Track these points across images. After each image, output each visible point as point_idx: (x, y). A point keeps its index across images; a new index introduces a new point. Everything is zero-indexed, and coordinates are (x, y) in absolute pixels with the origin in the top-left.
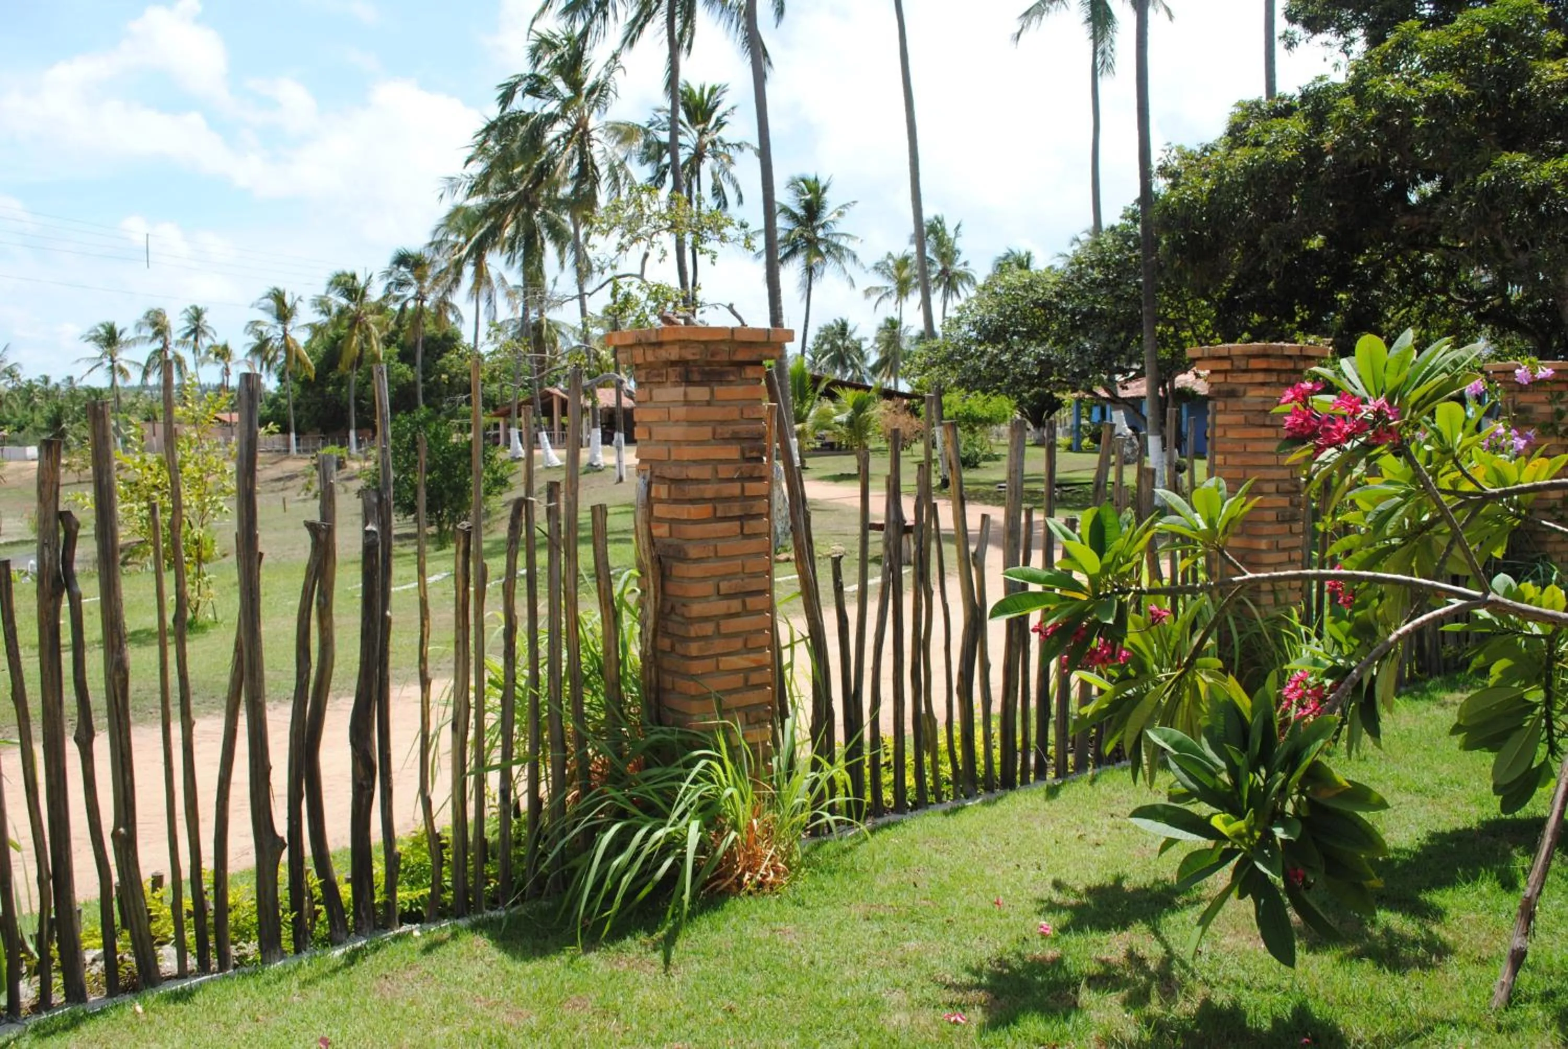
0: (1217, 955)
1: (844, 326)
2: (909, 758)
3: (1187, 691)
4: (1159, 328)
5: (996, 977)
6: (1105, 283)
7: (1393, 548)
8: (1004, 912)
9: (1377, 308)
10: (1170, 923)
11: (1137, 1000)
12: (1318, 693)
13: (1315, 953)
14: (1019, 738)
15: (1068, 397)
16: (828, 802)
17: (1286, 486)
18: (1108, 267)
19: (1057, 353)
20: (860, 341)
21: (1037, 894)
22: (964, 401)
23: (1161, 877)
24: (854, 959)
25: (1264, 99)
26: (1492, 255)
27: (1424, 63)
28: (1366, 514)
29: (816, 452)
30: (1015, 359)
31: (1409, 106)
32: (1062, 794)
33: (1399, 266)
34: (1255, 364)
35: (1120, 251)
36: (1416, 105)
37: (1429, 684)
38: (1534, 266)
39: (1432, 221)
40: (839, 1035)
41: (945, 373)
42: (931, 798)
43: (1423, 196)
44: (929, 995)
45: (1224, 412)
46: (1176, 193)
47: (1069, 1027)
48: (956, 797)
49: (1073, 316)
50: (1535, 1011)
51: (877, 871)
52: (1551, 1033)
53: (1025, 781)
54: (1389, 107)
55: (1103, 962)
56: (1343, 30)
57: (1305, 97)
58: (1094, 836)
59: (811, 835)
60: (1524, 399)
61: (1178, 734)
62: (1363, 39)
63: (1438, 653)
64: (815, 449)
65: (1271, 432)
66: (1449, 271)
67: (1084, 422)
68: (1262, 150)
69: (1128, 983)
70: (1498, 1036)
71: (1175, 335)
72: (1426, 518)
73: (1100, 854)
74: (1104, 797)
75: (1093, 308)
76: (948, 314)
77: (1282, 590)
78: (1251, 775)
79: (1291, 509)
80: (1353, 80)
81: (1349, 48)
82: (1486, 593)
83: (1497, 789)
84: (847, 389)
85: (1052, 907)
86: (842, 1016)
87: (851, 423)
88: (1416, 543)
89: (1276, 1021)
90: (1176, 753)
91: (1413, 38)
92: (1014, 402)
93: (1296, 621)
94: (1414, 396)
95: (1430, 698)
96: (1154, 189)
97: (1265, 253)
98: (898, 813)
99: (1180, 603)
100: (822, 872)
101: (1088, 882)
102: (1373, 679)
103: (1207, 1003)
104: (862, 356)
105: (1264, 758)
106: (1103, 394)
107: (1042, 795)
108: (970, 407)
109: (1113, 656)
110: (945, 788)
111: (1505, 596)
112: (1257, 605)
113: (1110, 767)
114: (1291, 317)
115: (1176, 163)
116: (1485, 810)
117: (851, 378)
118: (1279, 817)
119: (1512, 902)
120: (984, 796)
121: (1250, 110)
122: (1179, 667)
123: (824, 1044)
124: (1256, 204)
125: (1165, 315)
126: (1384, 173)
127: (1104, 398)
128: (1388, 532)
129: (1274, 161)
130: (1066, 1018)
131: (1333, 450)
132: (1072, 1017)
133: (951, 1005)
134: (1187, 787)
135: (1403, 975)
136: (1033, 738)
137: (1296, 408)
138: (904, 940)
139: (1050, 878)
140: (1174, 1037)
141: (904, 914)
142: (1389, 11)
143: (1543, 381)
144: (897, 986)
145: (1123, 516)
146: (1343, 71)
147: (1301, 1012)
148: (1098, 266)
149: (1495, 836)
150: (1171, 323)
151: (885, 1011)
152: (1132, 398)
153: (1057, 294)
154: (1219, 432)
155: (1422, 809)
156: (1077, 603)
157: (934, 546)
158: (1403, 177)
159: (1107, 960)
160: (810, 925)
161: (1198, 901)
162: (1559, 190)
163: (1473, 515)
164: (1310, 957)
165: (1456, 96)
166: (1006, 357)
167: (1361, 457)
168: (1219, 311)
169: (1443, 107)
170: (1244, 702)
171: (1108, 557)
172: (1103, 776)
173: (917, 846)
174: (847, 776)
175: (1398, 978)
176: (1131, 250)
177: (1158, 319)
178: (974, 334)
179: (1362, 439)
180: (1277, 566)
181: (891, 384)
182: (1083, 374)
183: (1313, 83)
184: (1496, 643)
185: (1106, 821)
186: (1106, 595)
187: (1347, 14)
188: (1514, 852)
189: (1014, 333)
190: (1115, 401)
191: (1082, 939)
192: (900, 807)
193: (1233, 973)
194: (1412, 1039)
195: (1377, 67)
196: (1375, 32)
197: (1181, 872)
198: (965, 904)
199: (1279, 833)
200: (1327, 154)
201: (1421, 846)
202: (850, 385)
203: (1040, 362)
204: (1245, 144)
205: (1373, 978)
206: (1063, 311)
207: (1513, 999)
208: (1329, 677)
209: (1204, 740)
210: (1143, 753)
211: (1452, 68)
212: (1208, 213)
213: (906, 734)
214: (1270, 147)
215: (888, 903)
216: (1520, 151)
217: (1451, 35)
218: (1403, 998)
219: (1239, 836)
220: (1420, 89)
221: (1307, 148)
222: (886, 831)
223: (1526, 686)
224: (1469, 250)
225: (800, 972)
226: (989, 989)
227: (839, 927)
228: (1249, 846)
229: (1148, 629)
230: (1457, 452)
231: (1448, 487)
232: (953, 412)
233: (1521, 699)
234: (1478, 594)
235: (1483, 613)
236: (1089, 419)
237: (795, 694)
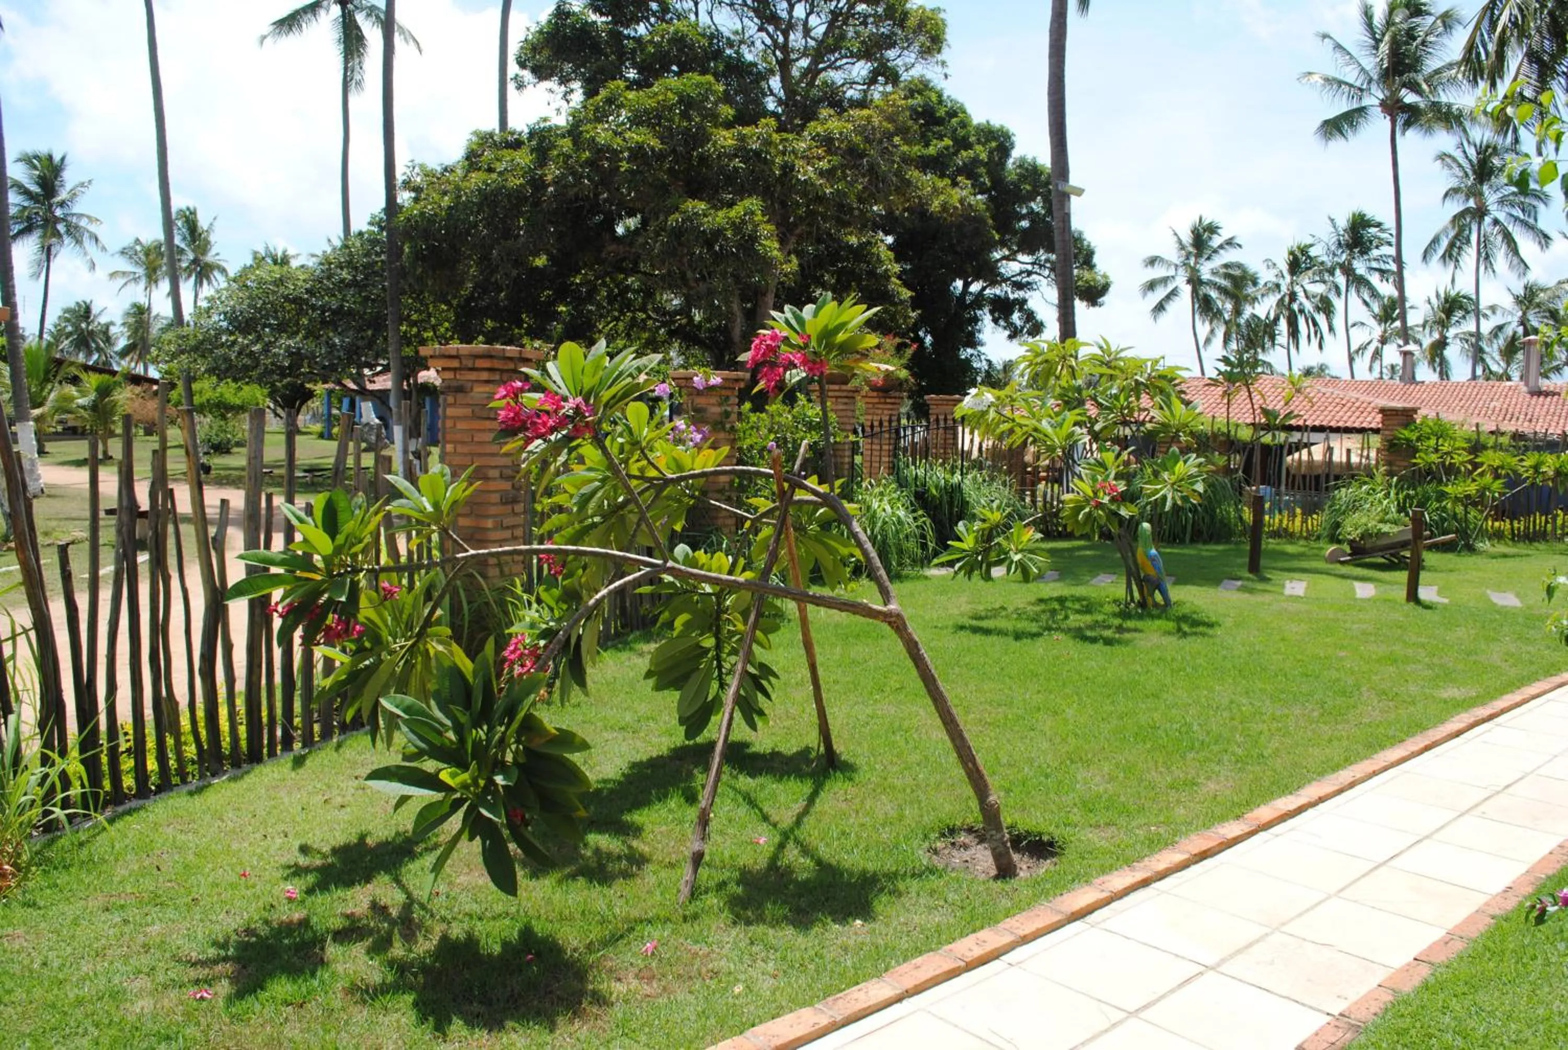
0: (453, 894)
1: (88, 310)
2: (151, 743)
3: (420, 659)
4: (404, 328)
5: (243, 947)
6: (354, 283)
7: (594, 525)
8: (250, 883)
9: (590, 320)
10: (410, 871)
11: (381, 946)
12: (534, 652)
13: (538, 878)
14: (264, 713)
15: (319, 388)
16: (60, 796)
17: (509, 472)
18: (356, 269)
19: (309, 346)
20: (107, 326)
21: (284, 861)
22: (214, 389)
23: (401, 829)
24: (93, 953)
25: (497, 131)
26: (679, 282)
27: (628, 118)
28: (571, 496)
29: (56, 437)
30: (266, 350)
31: (615, 152)
32: (308, 762)
33: (608, 286)
34: (480, 363)
35: (367, 254)
36: (621, 152)
37: (631, 637)
38: (711, 293)
39: (633, 250)
40: (77, 1034)
41: (195, 360)
42: (175, 780)
43: (627, 229)
44: (174, 976)
45: (454, 405)
46: (418, 206)
47: (316, 983)
48: (202, 776)
49: (323, 313)
50: (712, 900)
51: (117, 860)
52: (723, 916)
53: (272, 754)
54: (600, 151)
55: (347, 917)
56: (564, 81)
57: (532, 134)
58: (339, 800)
59: (43, 832)
60: (700, 401)
61: (409, 700)
62: (581, 91)
63: (637, 610)
64: (56, 433)
65: (488, 424)
66: (648, 294)
67: (335, 412)
68: (494, 176)
69: (370, 932)
70: (684, 925)
71: (418, 334)
72: (621, 499)
73: (345, 815)
74: (349, 761)
75: (342, 306)
76: (199, 304)
77: (507, 563)
78: (474, 731)
79: (514, 492)
80: (572, 125)
81: (568, 97)
82: (666, 562)
83: (682, 721)
84: (90, 373)
85: (297, 871)
86: (79, 1013)
87: (94, 407)
88: (613, 520)
89: (505, 944)
90: (407, 717)
91: (620, 95)
92: (266, 391)
93: (519, 590)
94: (606, 395)
95: (631, 649)
96: (399, 201)
97: (497, 266)
98: (140, 798)
99: (416, 577)
100: (56, 868)
101: (334, 843)
102: (579, 638)
103: (445, 938)
104: (108, 340)
105: (484, 716)
106: (352, 386)
107: (290, 765)
108: (222, 395)
109: (347, 631)
110: (190, 769)
111: (684, 564)
112: (485, 577)
113: (355, 733)
114: (519, 323)
115: (418, 179)
116: (673, 739)
117: (96, 362)
118: (500, 766)
119: (692, 813)
120: (231, 772)
121: (485, 139)
122: (411, 637)
123: (59, 1046)
124: (489, 224)
125: (409, 316)
126: (595, 208)
127: (353, 390)
128: (590, 512)
129: (504, 187)
130: (313, 975)
131: (540, 441)
132: (319, 973)
133: (197, 982)
134: (416, 747)
135: (610, 886)
136: (279, 711)
137: (508, 403)
138: (147, 925)
139: (297, 844)
140: (415, 975)
141: (146, 900)
142: (601, 71)
143: (713, 387)
144: (140, 972)
145: (355, 499)
146: (564, 114)
147: (527, 933)
148: (347, 267)
149: (680, 760)
150: (414, 324)
151: (126, 1000)
152: (379, 391)
153: (308, 291)
154: (449, 424)
155: (624, 744)
156: (312, 583)
157: (171, 528)
158: (611, 211)
159: (353, 914)
160: (43, 925)
161: (436, 846)
162: (729, 234)
163: (657, 496)
164: (533, 883)
165: (653, 149)
166: (257, 348)
167: (564, 447)
168: (457, 316)
169: (643, 155)
170: (467, 665)
171: (340, 539)
172: (348, 742)
173: (160, 830)
174: (81, 769)
175: (606, 890)
176: (378, 254)
177: (401, 320)
178: (225, 324)
179: (564, 432)
180: (501, 542)
181: (140, 370)
182: (333, 368)
183: (538, 123)
184: (677, 601)
185: (350, 783)
186: (339, 575)
187: (568, 67)
188: (695, 771)
189: (265, 326)
190: (364, 393)
191: (327, 898)
192: (143, 791)
193: (467, 908)
194: (617, 940)
195: (591, 116)
196: (591, 86)
197: (417, 823)
198: (210, 879)
199: (499, 779)
200: (549, 185)
201: (623, 774)
202: (94, 369)
203: (291, 354)
204: (479, 169)
205: (586, 892)
206: (314, 307)
207: (695, 893)
208: (543, 638)
209: (433, 703)
210: (380, 719)
211: (650, 125)
212: (446, 228)
213: (146, 719)
214: (501, 174)
215: (129, 891)
216: (701, 199)
217: (650, 97)
218: (610, 907)
219: (465, 786)
220: (624, 140)
221: (533, 178)
222: (128, 818)
223: (701, 635)
224: (662, 277)
225: (31, 977)
226: (236, 959)
227: (76, 922)
228: (475, 794)
229: (381, 604)
230: (644, 444)
231: (637, 473)
232: (204, 399)
233: (698, 646)
234: (659, 562)
235: (668, 578)
236: (339, 409)
237: (20, 687)
